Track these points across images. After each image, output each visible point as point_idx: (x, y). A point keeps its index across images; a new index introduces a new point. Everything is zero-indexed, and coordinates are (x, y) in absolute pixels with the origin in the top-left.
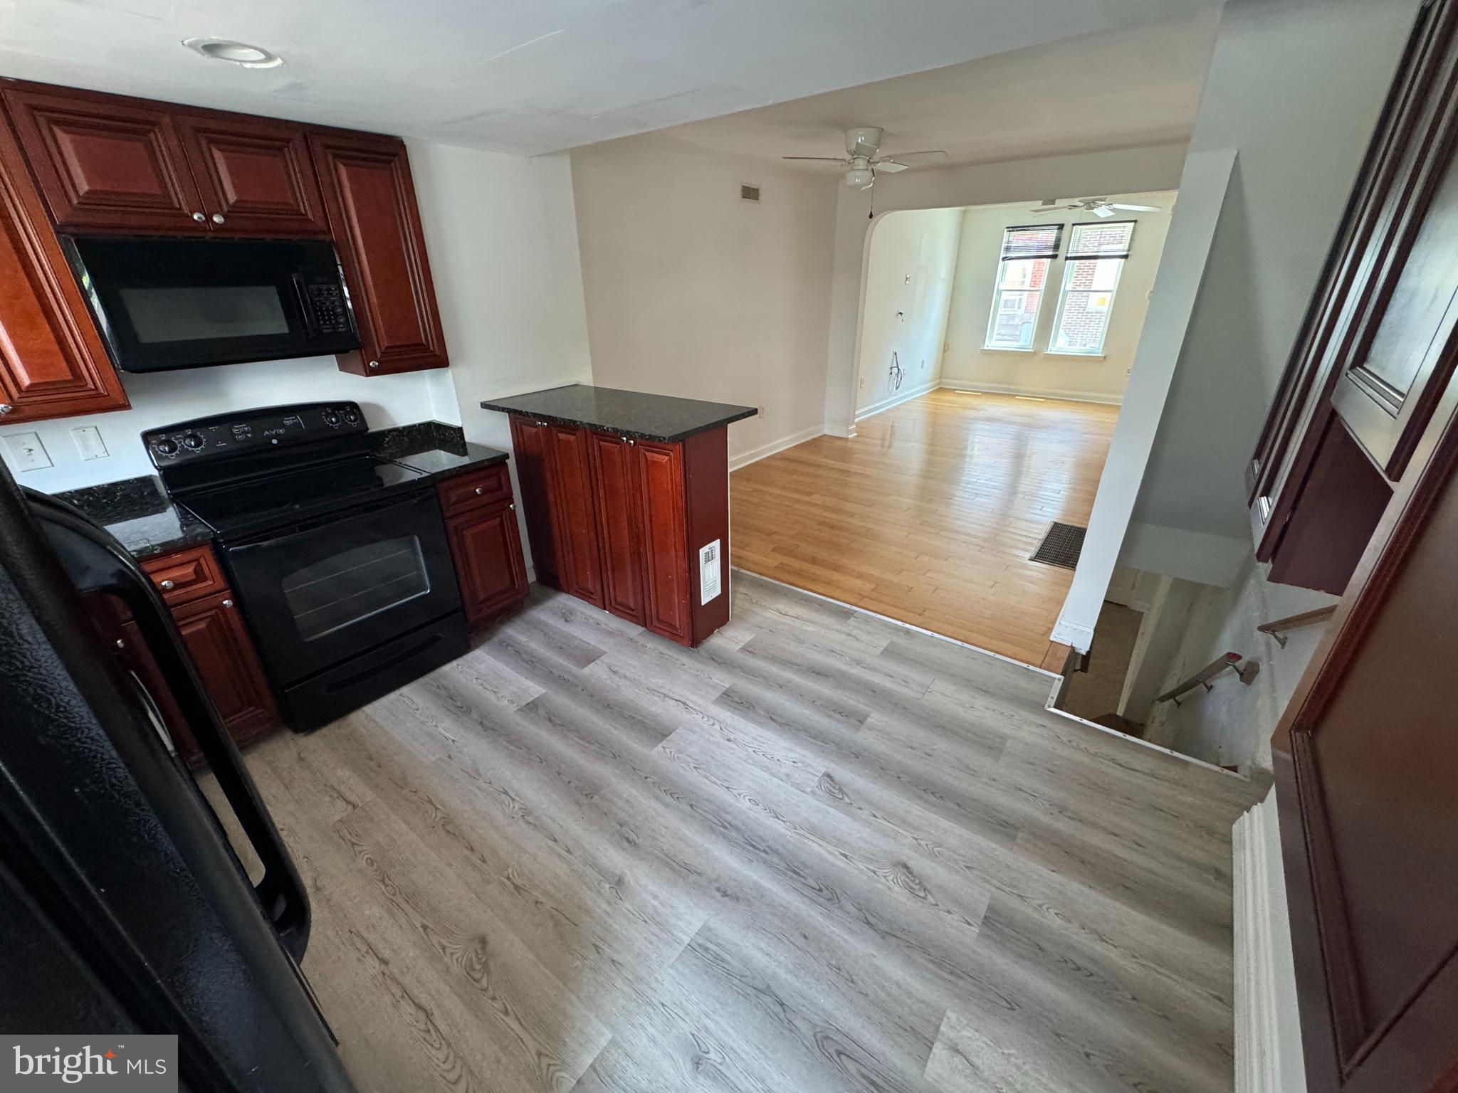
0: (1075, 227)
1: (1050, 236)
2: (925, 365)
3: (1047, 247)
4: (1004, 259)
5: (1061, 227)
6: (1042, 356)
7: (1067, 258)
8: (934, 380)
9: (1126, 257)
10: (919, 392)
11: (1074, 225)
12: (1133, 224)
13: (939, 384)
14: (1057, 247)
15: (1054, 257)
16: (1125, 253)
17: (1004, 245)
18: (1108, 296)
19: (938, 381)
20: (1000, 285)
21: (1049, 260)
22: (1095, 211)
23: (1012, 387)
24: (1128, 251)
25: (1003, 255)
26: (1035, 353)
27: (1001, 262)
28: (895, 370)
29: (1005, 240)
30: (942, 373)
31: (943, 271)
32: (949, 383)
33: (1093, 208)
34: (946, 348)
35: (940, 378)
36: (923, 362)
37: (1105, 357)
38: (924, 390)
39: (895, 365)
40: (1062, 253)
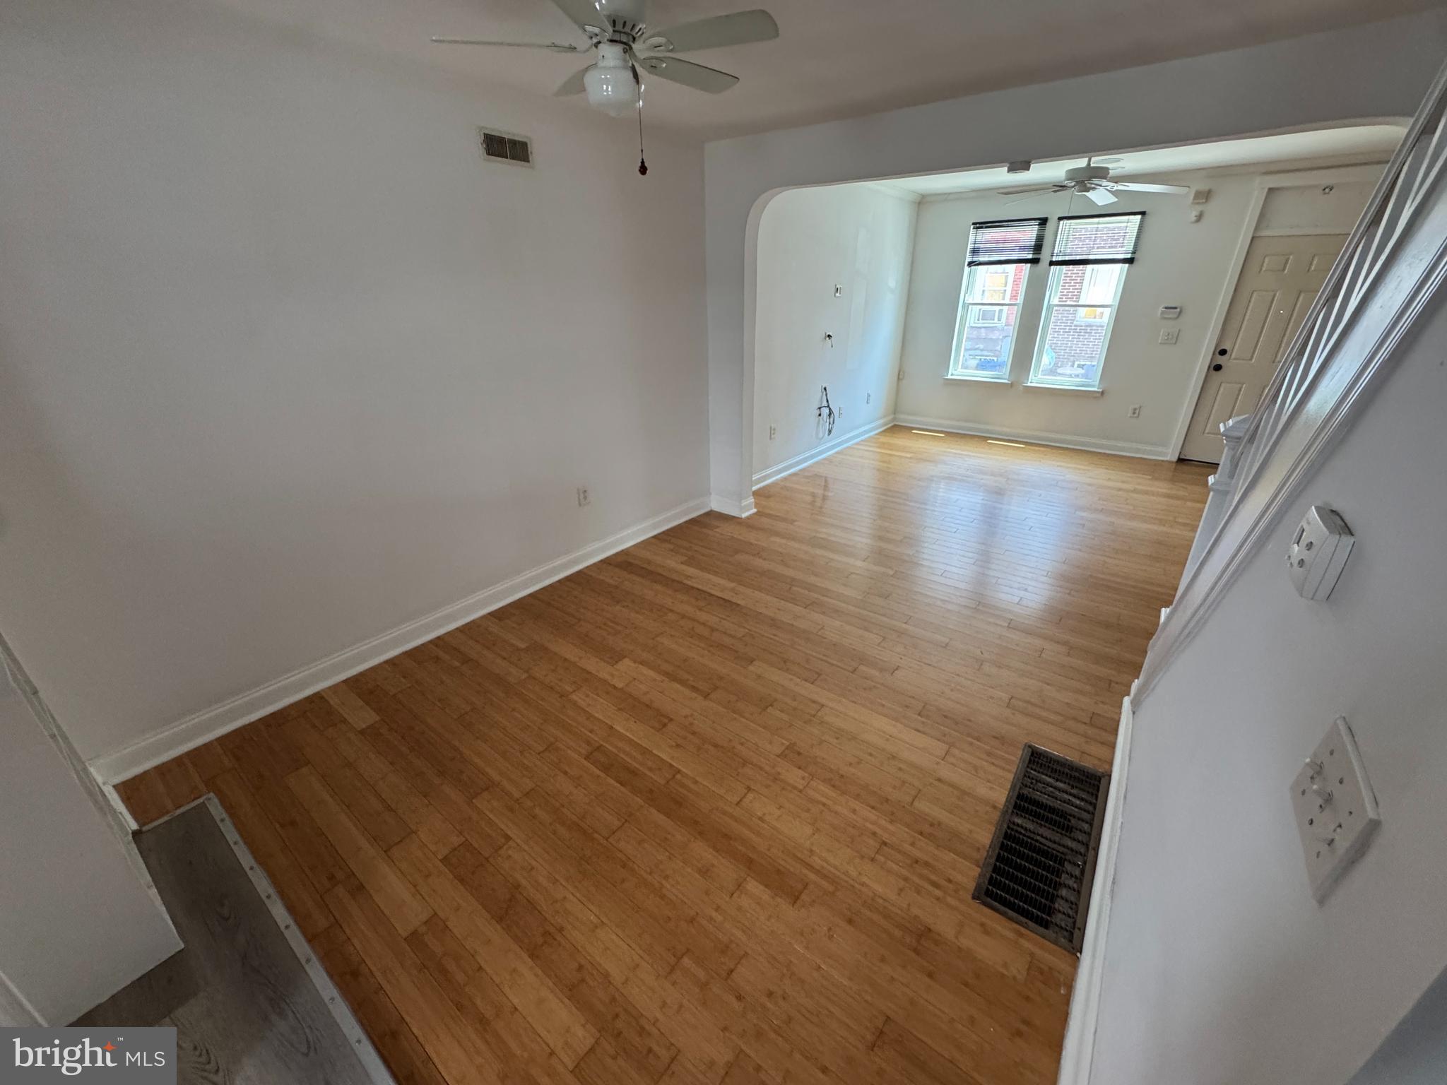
0: (1061, 222)
1: (1028, 234)
2: (871, 399)
3: (1022, 248)
4: (970, 264)
5: (1043, 222)
6: (1021, 388)
7: (1052, 263)
8: (885, 417)
9: (1130, 261)
10: (866, 432)
11: (1060, 219)
12: (1139, 217)
13: (894, 419)
14: (1038, 247)
15: (1034, 261)
16: (1129, 256)
17: (970, 246)
18: (1107, 311)
19: (891, 417)
20: (966, 297)
21: (1029, 265)
22: (1090, 194)
23: (982, 426)
24: (1134, 253)
25: (968, 259)
26: (1012, 385)
27: (967, 269)
28: (825, 411)
29: (971, 238)
30: (896, 408)
31: (892, 279)
32: (905, 419)
33: (1088, 190)
34: (900, 376)
35: (895, 412)
36: (869, 396)
37: (1102, 393)
38: (871, 430)
39: (825, 403)
40: (1045, 256)
